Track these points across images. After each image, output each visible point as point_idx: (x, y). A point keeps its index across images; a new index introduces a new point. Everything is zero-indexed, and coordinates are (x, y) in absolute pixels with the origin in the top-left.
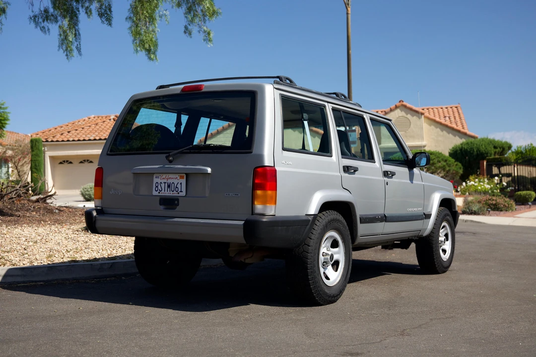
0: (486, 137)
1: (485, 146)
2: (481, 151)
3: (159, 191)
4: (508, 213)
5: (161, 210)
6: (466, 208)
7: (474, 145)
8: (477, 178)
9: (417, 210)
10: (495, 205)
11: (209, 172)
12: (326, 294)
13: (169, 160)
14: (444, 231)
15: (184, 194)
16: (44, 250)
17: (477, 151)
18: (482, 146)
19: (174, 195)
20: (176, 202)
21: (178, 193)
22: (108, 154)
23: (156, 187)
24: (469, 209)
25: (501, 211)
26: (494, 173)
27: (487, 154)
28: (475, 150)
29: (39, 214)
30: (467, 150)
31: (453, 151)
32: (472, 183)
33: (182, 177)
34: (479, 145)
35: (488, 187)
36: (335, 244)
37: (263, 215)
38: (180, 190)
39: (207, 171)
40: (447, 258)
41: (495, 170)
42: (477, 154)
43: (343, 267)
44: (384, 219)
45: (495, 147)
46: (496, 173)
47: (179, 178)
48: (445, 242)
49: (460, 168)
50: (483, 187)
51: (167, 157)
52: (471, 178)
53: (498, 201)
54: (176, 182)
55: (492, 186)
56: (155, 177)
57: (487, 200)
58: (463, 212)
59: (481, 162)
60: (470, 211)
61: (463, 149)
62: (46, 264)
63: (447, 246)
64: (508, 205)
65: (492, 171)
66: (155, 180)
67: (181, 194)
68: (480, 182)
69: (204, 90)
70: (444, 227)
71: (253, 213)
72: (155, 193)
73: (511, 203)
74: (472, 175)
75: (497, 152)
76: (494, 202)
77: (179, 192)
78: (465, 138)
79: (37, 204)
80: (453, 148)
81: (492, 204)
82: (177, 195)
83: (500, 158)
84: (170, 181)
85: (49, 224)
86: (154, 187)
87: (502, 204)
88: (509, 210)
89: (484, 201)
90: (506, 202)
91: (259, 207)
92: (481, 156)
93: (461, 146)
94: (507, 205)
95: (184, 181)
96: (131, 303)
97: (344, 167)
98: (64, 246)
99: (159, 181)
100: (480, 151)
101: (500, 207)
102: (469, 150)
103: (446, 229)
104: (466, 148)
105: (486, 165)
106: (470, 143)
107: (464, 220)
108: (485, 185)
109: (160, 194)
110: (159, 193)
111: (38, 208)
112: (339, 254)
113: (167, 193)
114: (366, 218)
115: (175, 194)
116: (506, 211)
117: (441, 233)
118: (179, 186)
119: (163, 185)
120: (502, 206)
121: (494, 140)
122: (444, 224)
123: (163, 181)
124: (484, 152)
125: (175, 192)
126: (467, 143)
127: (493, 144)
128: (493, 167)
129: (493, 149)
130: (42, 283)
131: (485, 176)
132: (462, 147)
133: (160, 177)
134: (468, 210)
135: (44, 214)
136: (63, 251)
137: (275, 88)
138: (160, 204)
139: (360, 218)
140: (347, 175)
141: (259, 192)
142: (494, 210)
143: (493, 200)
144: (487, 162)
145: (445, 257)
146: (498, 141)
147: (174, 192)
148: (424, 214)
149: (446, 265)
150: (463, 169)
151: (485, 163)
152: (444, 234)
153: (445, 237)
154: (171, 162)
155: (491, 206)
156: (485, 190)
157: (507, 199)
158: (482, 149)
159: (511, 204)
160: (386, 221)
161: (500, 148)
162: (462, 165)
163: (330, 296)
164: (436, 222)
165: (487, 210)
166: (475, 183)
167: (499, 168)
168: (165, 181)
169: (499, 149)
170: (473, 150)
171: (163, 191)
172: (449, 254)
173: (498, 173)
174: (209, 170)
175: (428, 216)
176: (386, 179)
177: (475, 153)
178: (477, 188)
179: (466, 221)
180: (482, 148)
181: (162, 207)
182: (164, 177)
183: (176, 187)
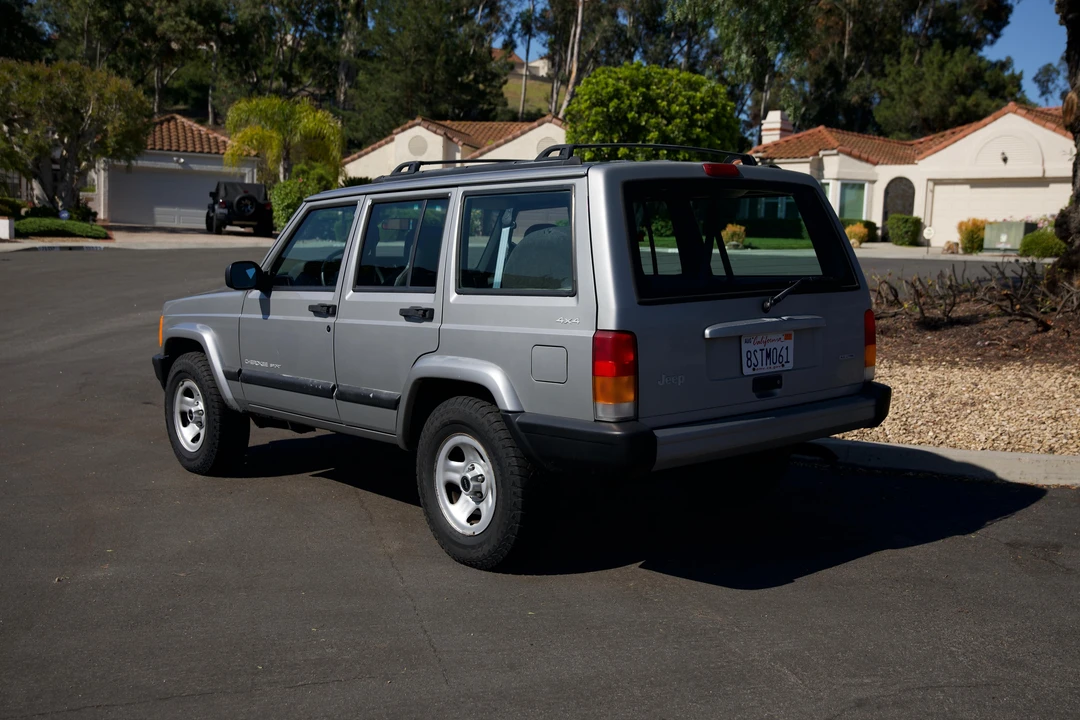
3: (753, 366)
13: (764, 309)
15: (792, 365)
19: (777, 369)
20: (778, 382)
21: (783, 366)
23: (749, 359)
33: (788, 337)
38: (785, 360)
47: (783, 338)
54: (778, 345)
56: (744, 340)
66: (744, 347)
67: (789, 366)
72: (745, 371)
77: (784, 363)
82: (781, 369)
84: (770, 346)
86: (744, 360)
95: (790, 343)
99: (752, 347)
109: (756, 372)
110: (754, 369)
113: (766, 368)
118: (784, 353)
119: (758, 355)
123: (757, 347)
125: (778, 364)
133: (753, 340)
138: (754, 390)
147: (776, 365)
154: (767, 311)
168: (761, 346)
171: (760, 365)
181: (756, 395)
182: (759, 339)
183: (780, 355)
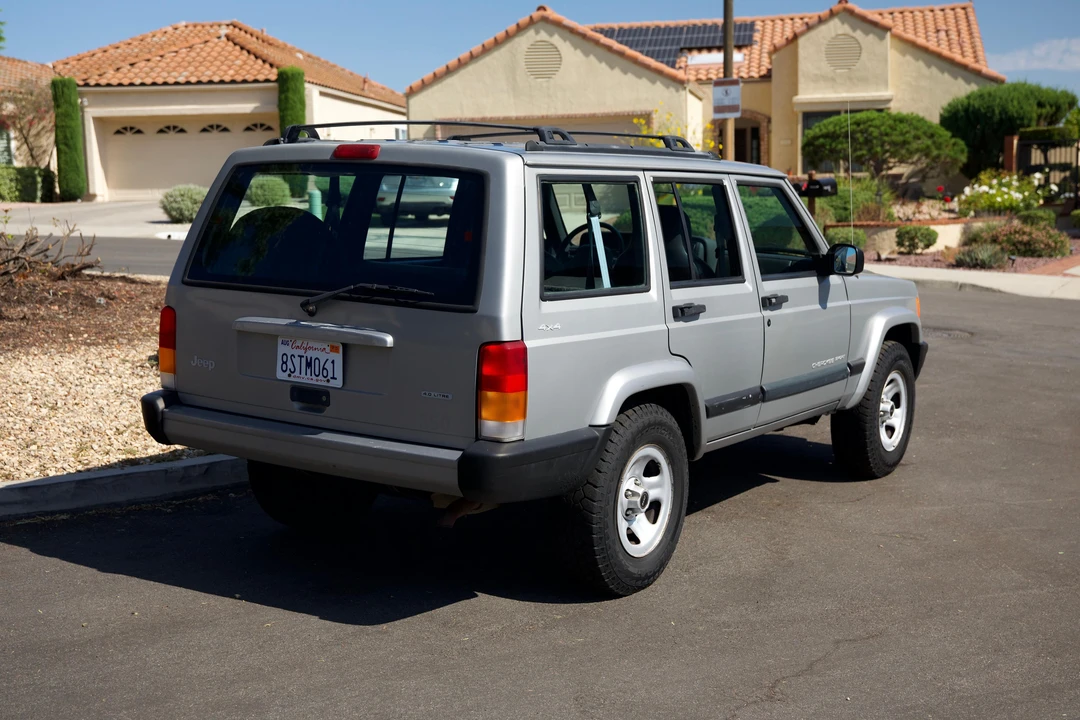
0: (1022, 80)
1: (1019, 103)
2: (1010, 113)
3: (288, 372)
4: (1053, 264)
5: (294, 410)
6: (963, 254)
7: (994, 100)
8: (995, 177)
9: (835, 360)
10: (1027, 244)
11: (389, 345)
12: (630, 575)
13: (308, 311)
14: (891, 389)
15: (338, 383)
16: (70, 431)
17: (1000, 114)
18: (1012, 101)
19: (319, 383)
20: (324, 398)
21: (328, 381)
22: (184, 283)
23: (284, 363)
24: (969, 256)
25: (1040, 256)
26: (1033, 163)
27: (1022, 119)
28: (997, 112)
29: (65, 310)
30: (979, 110)
31: (949, 112)
32: (985, 188)
33: (334, 349)
34: (1006, 100)
35: (1017, 196)
36: (652, 469)
37: (499, 442)
38: (330, 375)
39: (385, 342)
40: (896, 444)
41: (1037, 157)
42: (1001, 119)
43: (668, 512)
44: (761, 396)
45: (1040, 105)
46: (1038, 162)
47: (328, 349)
48: (891, 414)
49: (962, 151)
50: (1006, 197)
51: (304, 305)
52: (983, 176)
53: (1034, 236)
54: (323, 357)
55: (1026, 194)
56: (280, 341)
57: (1011, 233)
58: (957, 261)
59: (1007, 139)
60: (972, 260)
61: (971, 109)
62: (72, 471)
63: (898, 419)
64: (1056, 243)
65: (1029, 157)
66: (282, 349)
67: (333, 383)
68: (1001, 185)
69: (380, 159)
70: (892, 381)
71: (478, 437)
72: (281, 375)
73: (1062, 239)
74: (985, 169)
75: (1044, 116)
76: (1026, 238)
77: (329, 378)
78: (977, 83)
79: (61, 283)
80: (949, 105)
81: (1021, 242)
82: (326, 384)
83: (1048, 130)
84: (310, 354)
85: (86, 344)
86: (279, 363)
87: (1042, 242)
88: (1057, 255)
89: (1005, 235)
90: (1051, 237)
91: (490, 426)
92: (1009, 124)
93: (966, 102)
94: (1053, 244)
95: (338, 357)
96: (237, 596)
97: (675, 309)
98: (112, 417)
99: (288, 350)
100: (1006, 113)
101: (1038, 248)
102: (983, 110)
103: (897, 385)
104: (976, 106)
105: (1018, 145)
106: (986, 96)
107: (957, 284)
108: (1012, 193)
109: (292, 379)
110: (289, 375)
111: (64, 294)
112: (661, 488)
113: (305, 378)
114: (721, 406)
115: (321, 382)
116: (1051, 256)
117: (886, 394)
118: (329, 366)
119: (296, 361)
120: (1042, 246)
121: (1039, 89)
122: (894, 375)
123: (297, 352)
124: (1015, 115)
125: (321, 377)
126: (981, 96)
127: (1036, 98)
128: (1033, 151)
129: (1035, 107)
130: (64, 517)
131: (1014, 171)
132: (969, 104)
133: (291, 344)
134: (968, 259)
135: (76, 309)
136: (108, 432)
137: (528, 165)
138: (293, 399)
139: (707, 408)
140: (681, 324)
141: (491, 394)
142: (1024, 254)
143: (1024, 233)
144: (1020, 140)
145: (889, 443)
146: (1047, 90)
147: (319, 378)
148: (849, 365)
149: (890, 461)
150: (969, 152)
151: (1015, 142)
152: (891, 395)
153: (892, 403)
154: (312, 314)
155: (1019, 247)
156: (1011, 204)
157: (1054, 232)
158: (1013, 109)
159: (1062, 242)
160: (764, 400)
161: (1051, 106)
162: (968, 145)
163: (638, 579)
164: (874, 376)
165: (1010, 258)
166: (991, 187)
167: (1045, 152)
168: (302, 352)
169: (1048, 107)
170: (993, 111)
171: (297, 373)
172: (900, 436)
173: (1043, 162)
174: (389, 340)
175: (857, 368)
176: (768, 313)
177: (997, 117)
178: (993, 200)
179: (962, 286)
180: (1014, 107)
181: (296, 405)
182: (299, 343)
183: (324, 368)
